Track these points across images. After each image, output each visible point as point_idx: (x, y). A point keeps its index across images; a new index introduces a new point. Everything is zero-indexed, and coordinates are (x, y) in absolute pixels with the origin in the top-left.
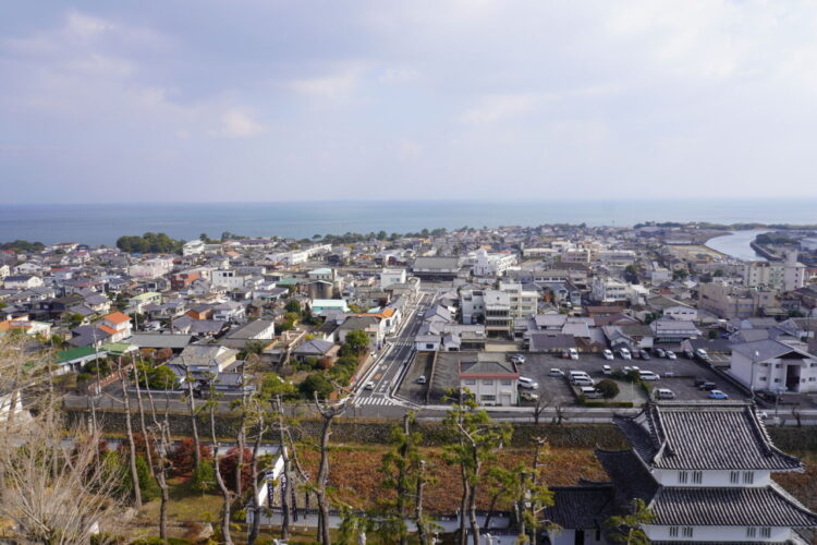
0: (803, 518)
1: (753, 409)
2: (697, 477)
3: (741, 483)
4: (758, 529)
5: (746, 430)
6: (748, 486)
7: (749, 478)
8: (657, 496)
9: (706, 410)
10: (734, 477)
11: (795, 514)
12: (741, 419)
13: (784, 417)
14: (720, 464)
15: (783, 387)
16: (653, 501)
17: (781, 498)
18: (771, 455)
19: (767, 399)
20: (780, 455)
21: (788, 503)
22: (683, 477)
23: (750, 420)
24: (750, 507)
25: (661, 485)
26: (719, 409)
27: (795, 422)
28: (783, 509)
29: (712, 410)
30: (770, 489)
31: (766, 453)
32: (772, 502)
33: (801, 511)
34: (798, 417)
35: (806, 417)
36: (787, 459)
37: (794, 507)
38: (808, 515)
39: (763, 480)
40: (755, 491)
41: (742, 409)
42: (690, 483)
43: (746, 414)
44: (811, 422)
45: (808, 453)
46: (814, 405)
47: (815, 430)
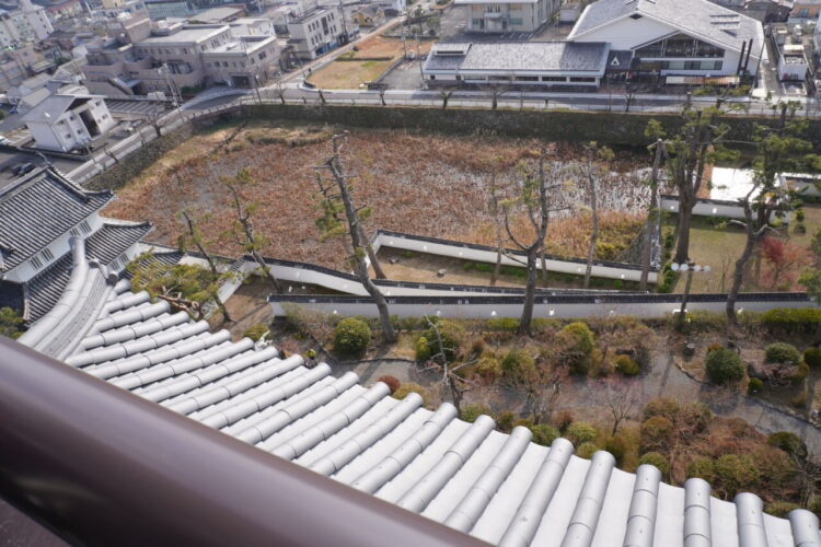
0: (138, 231)
2: (47, 255)
3: (84, 236)
4: (117, 259)
5: (58, 191)
7: (86, 227)
8: (26, 294)
9: (14, 194)
11: (132, 231)
12: (49, 184)
13: (102, 162)
14: (56, 232)
15: (86, 135)
16: (26, 301)
17: (117, 227)
18: (88, 200)
20: (95, 195)
21: (124, 227)
22: (36, 263)
23: (56, 180)
25: (24, 283)
26: (24, 187)
27: (112, 161)
28: (123, 234)
29: (19, 190)
30: (106, 226)
31: (84, 200)
32: (112, 235)
33: (135, 227)
34: (112, 155)
35: (118, 152)
36: (101, 195)
37: (129, 227)
38: (140, 227)
39: (97, 222)
40: (97, 235)
41: (44, 175)
42: (46, 264)
43: (50, 177)
44: (122, 154)
45: (136, 180)
46: (118, 138)
47: (130, 158)
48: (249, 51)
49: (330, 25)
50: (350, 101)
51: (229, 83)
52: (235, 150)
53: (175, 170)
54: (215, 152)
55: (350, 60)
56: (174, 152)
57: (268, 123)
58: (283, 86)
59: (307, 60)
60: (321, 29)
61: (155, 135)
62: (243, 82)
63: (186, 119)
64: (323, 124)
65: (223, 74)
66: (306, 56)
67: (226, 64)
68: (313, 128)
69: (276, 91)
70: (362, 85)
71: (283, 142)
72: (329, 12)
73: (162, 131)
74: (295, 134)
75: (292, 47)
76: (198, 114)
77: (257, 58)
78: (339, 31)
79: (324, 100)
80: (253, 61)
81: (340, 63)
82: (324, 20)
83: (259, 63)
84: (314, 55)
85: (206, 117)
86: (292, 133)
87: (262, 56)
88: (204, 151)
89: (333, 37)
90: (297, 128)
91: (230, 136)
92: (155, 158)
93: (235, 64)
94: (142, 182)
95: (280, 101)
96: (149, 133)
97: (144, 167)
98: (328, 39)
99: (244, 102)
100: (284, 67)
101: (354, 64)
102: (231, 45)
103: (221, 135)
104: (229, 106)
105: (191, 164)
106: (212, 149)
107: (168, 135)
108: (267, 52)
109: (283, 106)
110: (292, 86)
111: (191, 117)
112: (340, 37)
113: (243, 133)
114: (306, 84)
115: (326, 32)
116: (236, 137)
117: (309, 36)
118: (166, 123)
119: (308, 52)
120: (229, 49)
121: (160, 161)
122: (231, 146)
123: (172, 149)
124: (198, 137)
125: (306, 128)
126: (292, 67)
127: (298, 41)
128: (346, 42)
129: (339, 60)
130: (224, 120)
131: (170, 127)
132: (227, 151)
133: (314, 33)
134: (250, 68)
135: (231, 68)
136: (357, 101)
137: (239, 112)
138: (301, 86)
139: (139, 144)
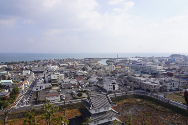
0: (117, 114)
1: (108, 95)
2: (99, 110)
3: (106, 110)
4: (110, 118)
5: (107, 99)
6: (108, 110)
8: (91, 116)
9: (99, 96)
10: (105, 109)
11: (116, 114)
12: (106, 97)
13: (113, 95)
14: (103, 107)
15: (113, 90)
16: (91, 117)
17: (113, 111)
18: (111, 103)
19: (110, 92)
20: (113, 103)
21: (115, 112)
23: (107, 97)
24: (108, 114)
25: (92, 114)
26: (102, 96)
27: (115, 96)
28: (114, 114)
29: (100, 96)
30: (111, 110)
31: (110, 103)
32: (112, 113)
33: (117, 113)
34: (115, 95)
35: (117, 95)
36: (114, 103)
37: (116, 113)
39: (110, 109)
40: (109, 111)
41: (106, 95)
42: (97, 112)
43: (106, 96)
44: (117, 96)
45: (118, 102)
46: (118, 92)
47: (118, 97)
48: (152, 85)
49: (175, 85)
50: (177, 105)
51: (145, 90)
52: (141, 105)
53: (126, 103)
54: (137, 103)
55: (179, 95)
56: (128, 99)
57: (151, 102)
58: (158, 95)
60: (172, 85)
61: (125, 94)
62: (148, 91)
63: (133, 94)
64: (167, 108)
65: (144, 88)
66: (166, 90)
67: (146, 86)
68: (163, 108)
69: (156, 96)
70: (181, 103)
71: (154, 108)
72: (176, 82)
73: (127, 94)
74: (158, 107)
75: (163, 87)
76: (136, 94)
77: (154, 87)
78: (177, 87)
79: (168, 102)
80: (152, 87)
81: (175, 95)
82: (173, 84)
83: (154, 88)
84: (168, 91)
85: (137, 95)
86: (157, 107)
87: (155, 87)
88: (134, 102)
89: (175, 88)
90: (159, 106)
91: (141, 101)
92: (123, 99)
93: (148, 87)
95: (156, 98)
97: (120, 100)
98: (173, 88)
99: (147, 95)
100: (160, 91)
101: (179, 96)
102: (149, 82)
103: (139, 100)
104: (143, 95)
105: (130, 103)
106: (136, 102)
107: (128, 96)
108: (157, 87)
109: (157, 99)
110: (161, 96)
111: (134, 94)
112: (177, 89)
113: (144, 102)
114: (164, 97)
115: (173, 87)
116: (142, 102)
117: (168, 86)
118: (129, 93)
119: (167, 90)
120: (148, 83)
121: (124, 100)
122: (140, 103)
123: (127, 99)
124: (134, 98)
125: (161, 107)
126: (162, 92)
127: (165, 86)
128: (178, 90)
129: (175, 94)
130: (141, 97)
131: (129, 94)
132: (139, 104)
133: (170, 86)
134: (151, 88)
135: (147, 87)
136: (178, 106)
137: (145, 97)
138: (163, 97)
139: (121, 95)
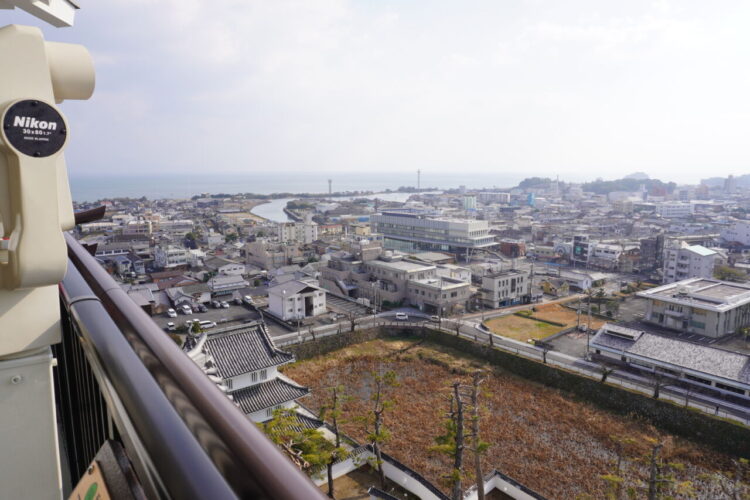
0: (298, 392)
1: (263, 326)
3: (259, 381)
4: (273, 408)
5: (259, 342)
6: (264, 381)
7: (264, 374)
9: (231, 334)
10: (254, 377)
11: (294, 391)
12: (255, 335)
13: (304, 336)
14: (243, 370)
15: (303, 313)
17: (285, 383)
18: (275, 355)
19: (292, 325)
20: (281, 354)
21: (289, 385)
23: (262, 334)
24: (266, 395)
26: (240, 332)
27: (311, 337)
28: (286, 390)
29: (235, 333)
30: (278, 379)
31: (272, 354)
32: (279, 388)
33: (297, 388)
34: (313, 333)
35: (318, 333)
36: (285, 355)
37: (293, 387)
38: (301, 389)
39: (273, 374)
40: (269, 384)
41: (256, 328)
43: (259, 331)
44: (321, 335)
45: (321, 357)
46: (323, 323)
47: (324, 340)
48: (444, 288)
49: (518, 285)
50: (515, 351)
51: (421, 308)
52: (405, 360)
53: (353, 360)
54: (389, 356)
55: (527, 317)
56: (358, 346)
57: (439, 347)
58: (461, 322)
59: (489, 307)
60: (509, 287)
61: (349, 329)
62: (431, 309)
63: (377, 324)
64: (485, 363)
65: (419, 300)
66: (490, 304)
67: (423, 293)
68: (477, 363)
69: (455, 324)
70: (530, 340)
71: (446, 367)
72: (520, 276)
73: (356, 327)
74: (459, 363)
75: (480, 295)
76: (388, 323)
77: (449, 295)
78: (525, 292)
79: (492, 342)
80: (445, 296)
81: (517, 318)
82: (513, 281)
83: (449, 299)
84: (497, 305)
85: (393, 328)
86: (456, 362)
87: (454, 294)
88: (381, 353)
89: (518, 296)
90: (462, 359)
91: (405, 348)
92: (343, 346)
93: (430, 295)
94: (325, 360)
95: (455, 333)
96: (346, 326)
97: (331, 350)
98: (512, 296)
99: (426, 325)
100: (469, 308)
101: (529, 321)
102: (432, 280)
103: (398, 345)
104: (414, 325)
105: (367, 359)
106: (387, 353)
107: (359, 332)
108: (459, 293)
109: (456, 338)
110: (469, 324)
111: (382, 324)
112: (524, 297)
113: (417, 349)
114: (482, 326)
115: (513, 290)
116: (410, 351)
117: (497, 289)
118: (361, 323)
119: (492, 302)
120: (430, 282)
121: (345, 350)
122: (403, 356)
123: (358, 343)
124: (381, 341)
125: (469, 362)
126: (475, 310)
127: (487, 291)
128: (528, 302)
129: (517, 314)
130: (405, 334)
131: (362, 327)
132: (398, 359)
133: (502, 288)
134: (441, 301)
135: (426, 297)
136: (521, 352)
137: (420, 332)
138: (477, 326)
139: (335, 332)
